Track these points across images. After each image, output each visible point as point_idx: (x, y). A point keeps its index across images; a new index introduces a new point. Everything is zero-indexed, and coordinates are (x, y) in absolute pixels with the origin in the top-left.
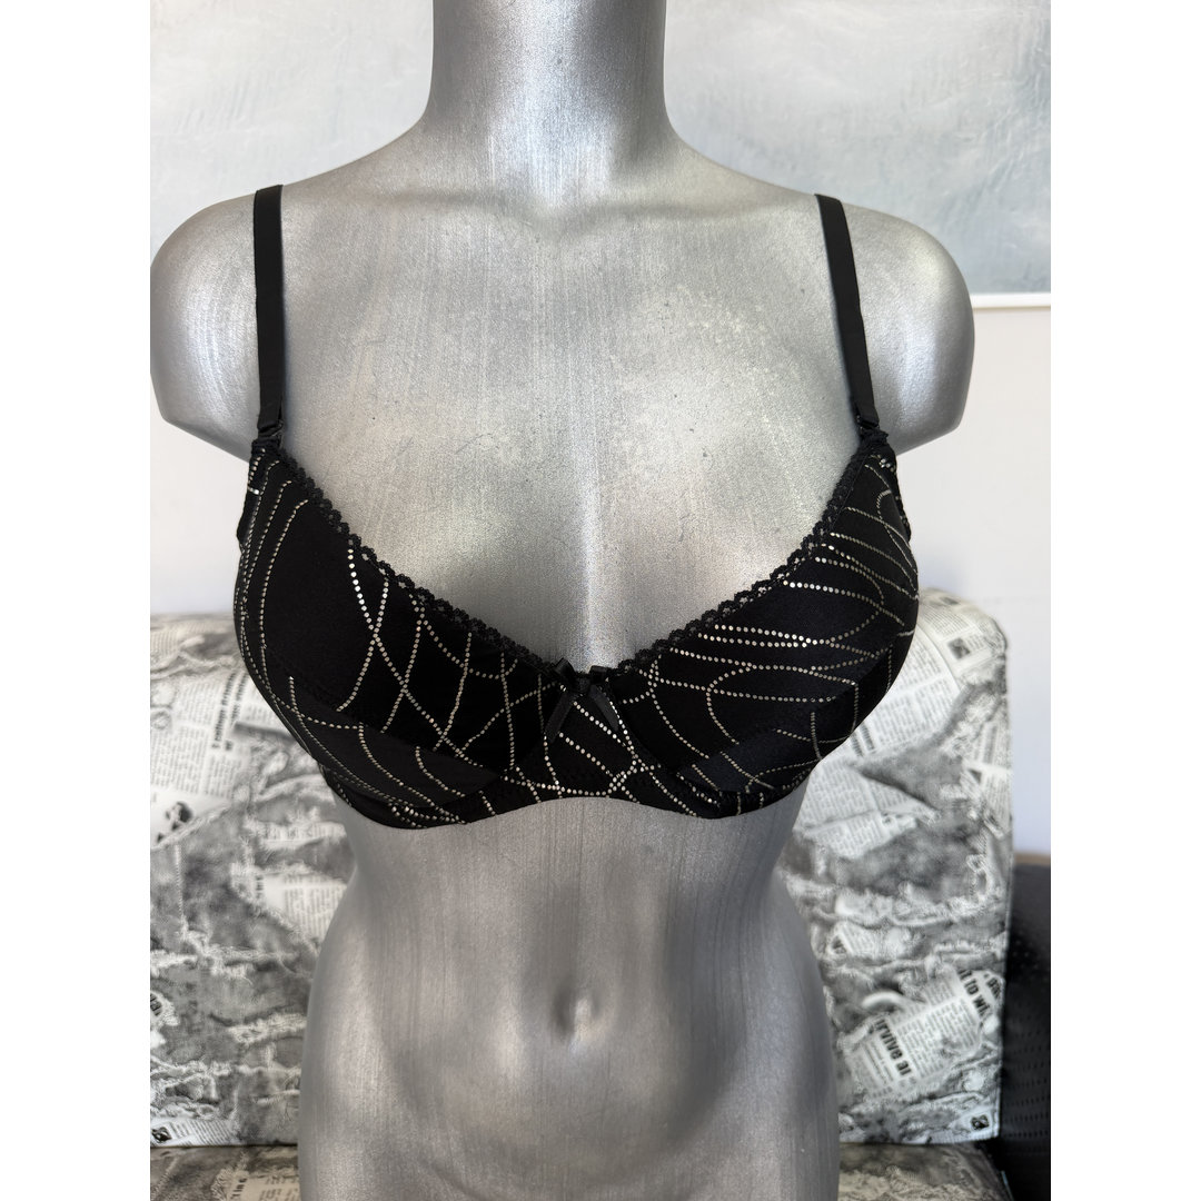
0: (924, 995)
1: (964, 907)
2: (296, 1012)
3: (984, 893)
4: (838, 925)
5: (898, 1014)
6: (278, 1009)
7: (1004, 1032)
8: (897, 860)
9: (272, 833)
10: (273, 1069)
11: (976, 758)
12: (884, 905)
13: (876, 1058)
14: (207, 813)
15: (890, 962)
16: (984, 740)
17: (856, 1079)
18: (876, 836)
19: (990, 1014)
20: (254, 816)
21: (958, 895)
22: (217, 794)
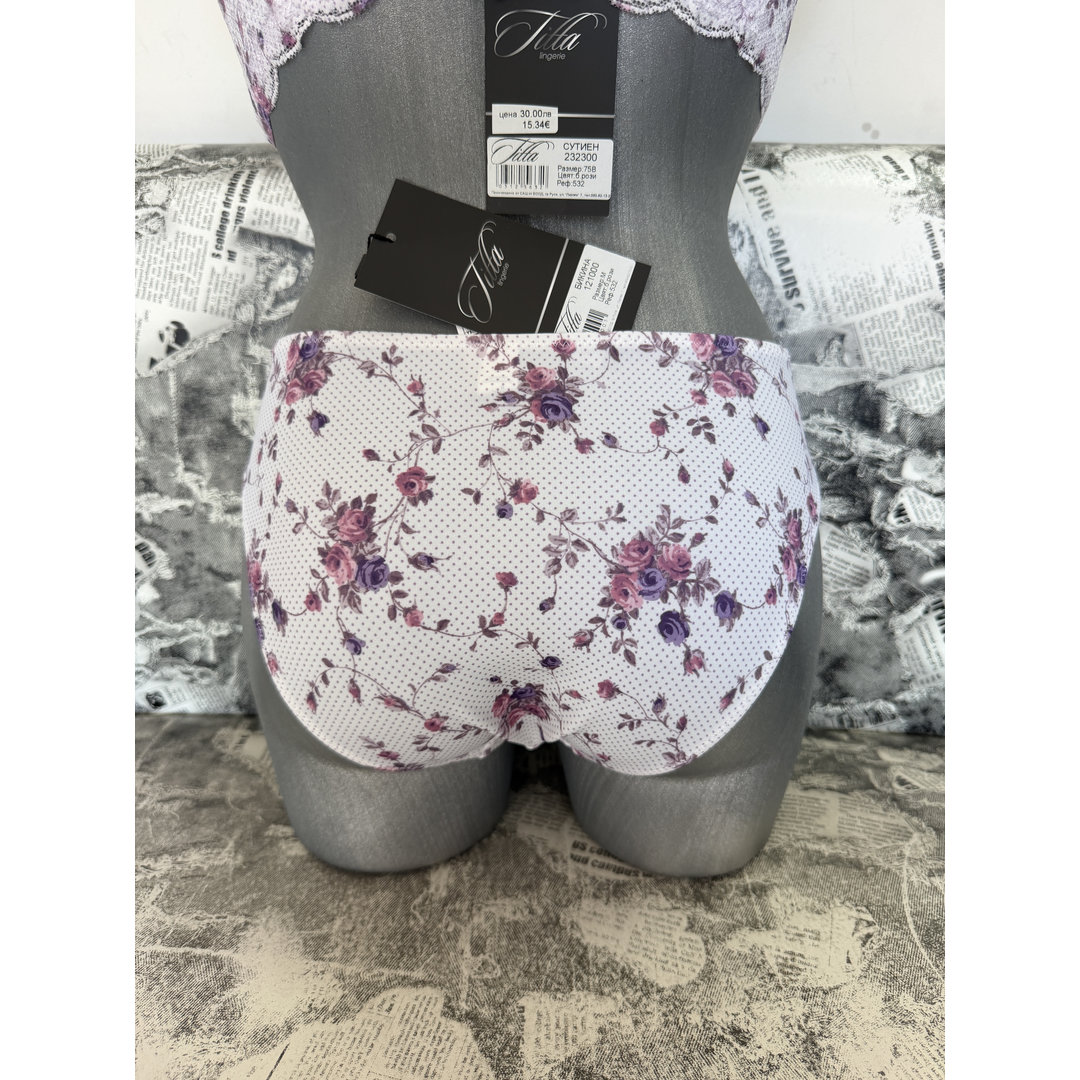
4: (903, 491)
13: (929, 642)
14: (206, 334)
17: (904, 662)
22: (217, 313)
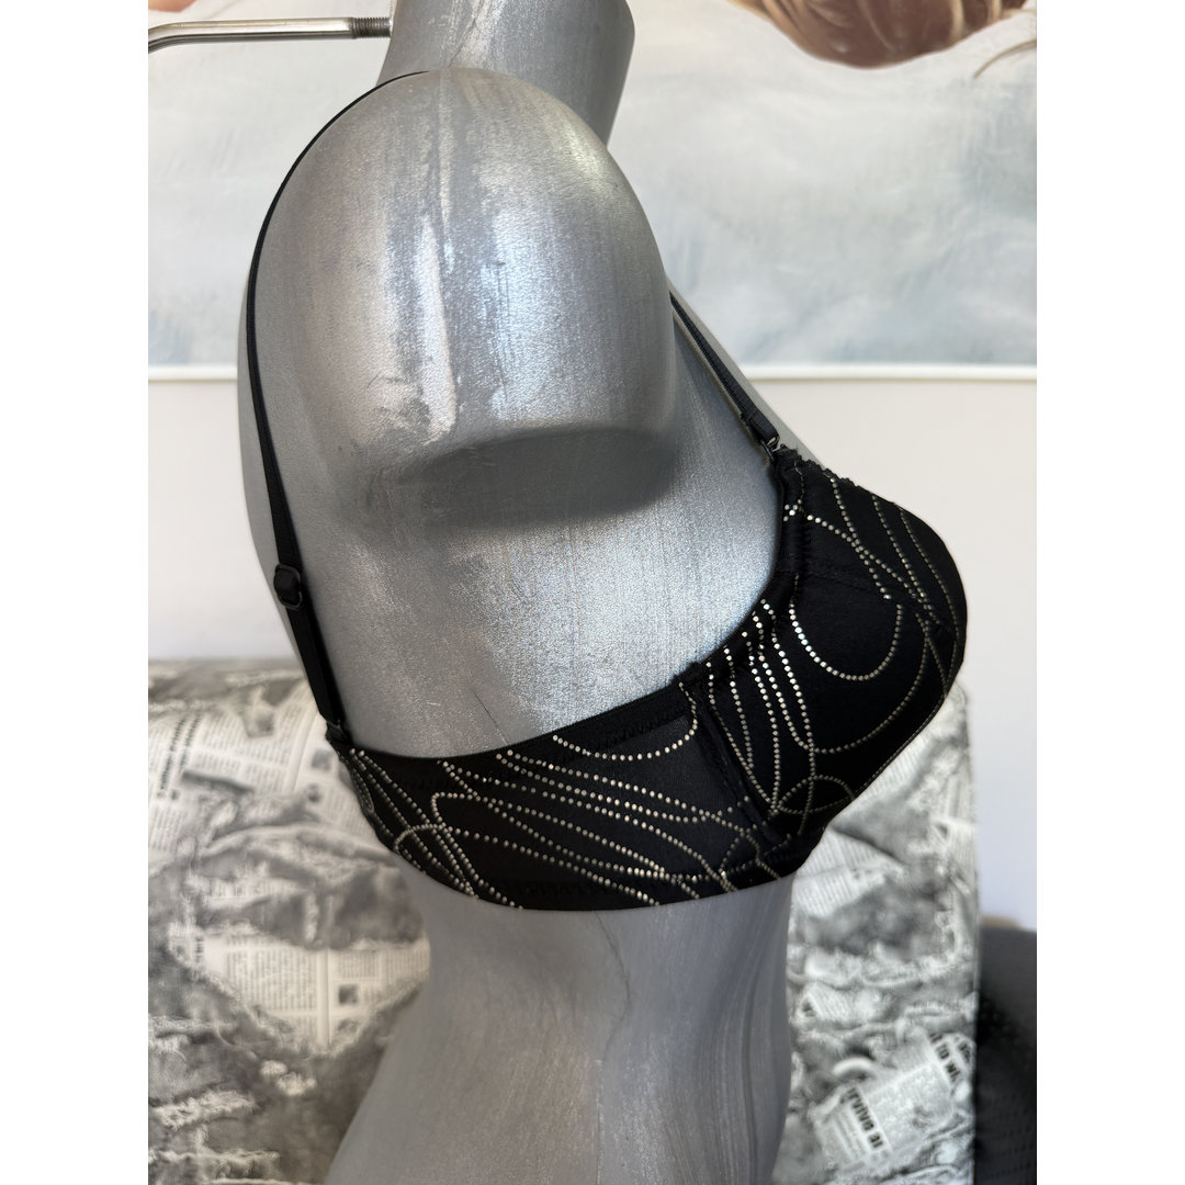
0: (895, 1061)
1: (934, 967)
2: (232, 1088)
3: (953, 951)
4: (807, 987)
5: (869, 1083)
6: (212, 1086)
7: (976, 1100)
8: (866, 918)
9: (217, 889)
10: (203, 1155)
11: (942, 811)
12: (854, 965)
13: (847, 1131)
15: (860, 1025)
16: (950, 796)
17: (827, 1153)
18: (845, 893)
19: (961, 1080)
20: (199, 870)
21: (927, 953)
22: (159, 848)
